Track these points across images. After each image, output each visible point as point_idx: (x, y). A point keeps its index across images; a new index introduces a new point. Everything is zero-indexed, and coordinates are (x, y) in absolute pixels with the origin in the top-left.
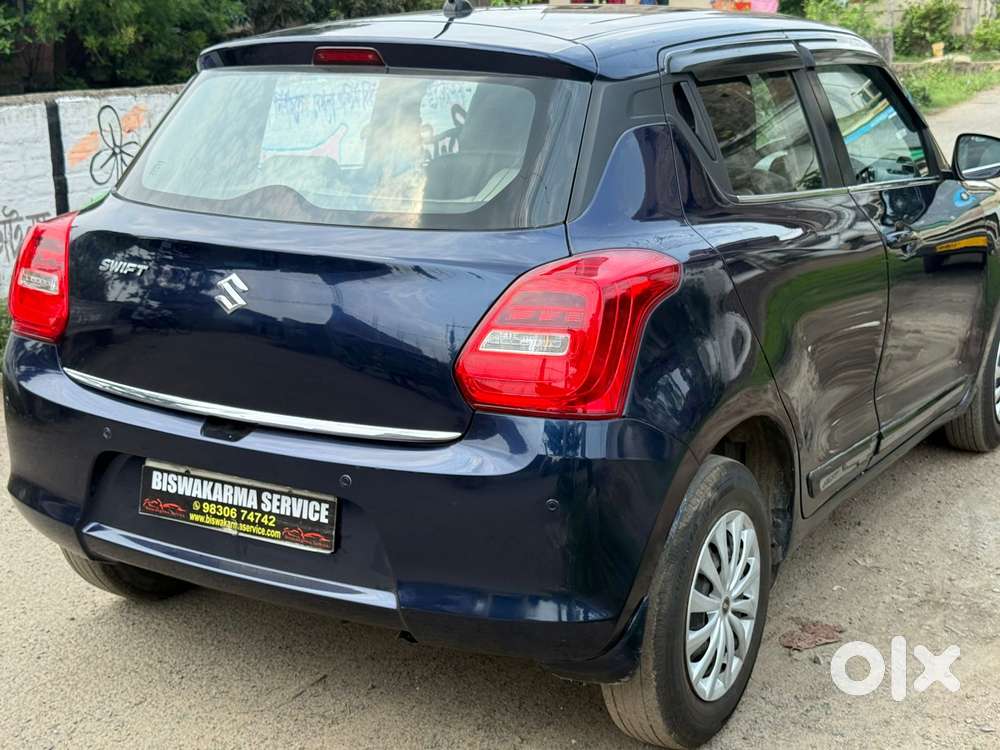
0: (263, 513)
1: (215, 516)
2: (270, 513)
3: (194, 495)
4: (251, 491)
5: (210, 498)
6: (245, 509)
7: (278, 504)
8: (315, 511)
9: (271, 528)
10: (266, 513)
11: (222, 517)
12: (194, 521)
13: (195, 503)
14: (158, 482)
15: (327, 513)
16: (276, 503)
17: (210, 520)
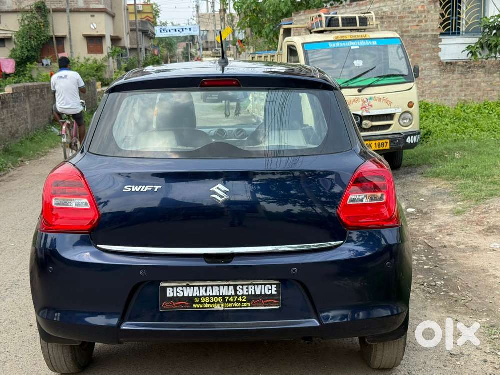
0: (239, 296)
1: (210, 303)
2: (243, 295)
3: (195, 295)
4: (230, 287)
5: (205, 295)
6: (228, 296)
7: (247, 290)
8: (269, 290)
9: (244, 302)
10: (240, 296)
11: (214, 303)
12: (197, 308)
13: (196, 299)
14: (170, 293)
15: (276, 289)
16: (245, 290)
17: (205, 306)
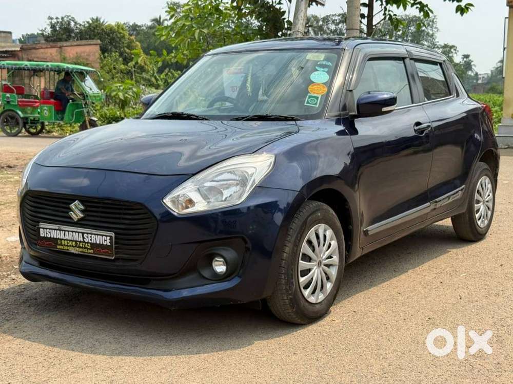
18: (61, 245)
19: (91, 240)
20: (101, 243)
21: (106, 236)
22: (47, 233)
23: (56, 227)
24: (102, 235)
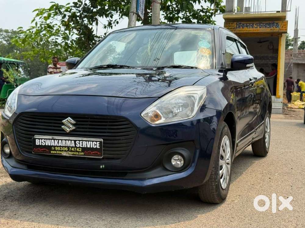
18: (55, 150)
19: (82, 145)
20: (91, 147)
21: (96, 142)
22: (42, 142)
23: (50, 137)
24: (93, 141)
